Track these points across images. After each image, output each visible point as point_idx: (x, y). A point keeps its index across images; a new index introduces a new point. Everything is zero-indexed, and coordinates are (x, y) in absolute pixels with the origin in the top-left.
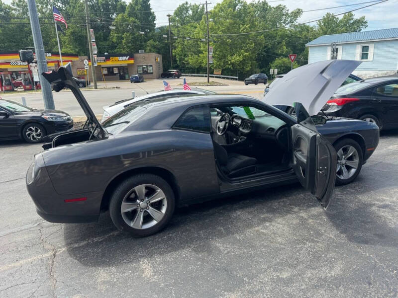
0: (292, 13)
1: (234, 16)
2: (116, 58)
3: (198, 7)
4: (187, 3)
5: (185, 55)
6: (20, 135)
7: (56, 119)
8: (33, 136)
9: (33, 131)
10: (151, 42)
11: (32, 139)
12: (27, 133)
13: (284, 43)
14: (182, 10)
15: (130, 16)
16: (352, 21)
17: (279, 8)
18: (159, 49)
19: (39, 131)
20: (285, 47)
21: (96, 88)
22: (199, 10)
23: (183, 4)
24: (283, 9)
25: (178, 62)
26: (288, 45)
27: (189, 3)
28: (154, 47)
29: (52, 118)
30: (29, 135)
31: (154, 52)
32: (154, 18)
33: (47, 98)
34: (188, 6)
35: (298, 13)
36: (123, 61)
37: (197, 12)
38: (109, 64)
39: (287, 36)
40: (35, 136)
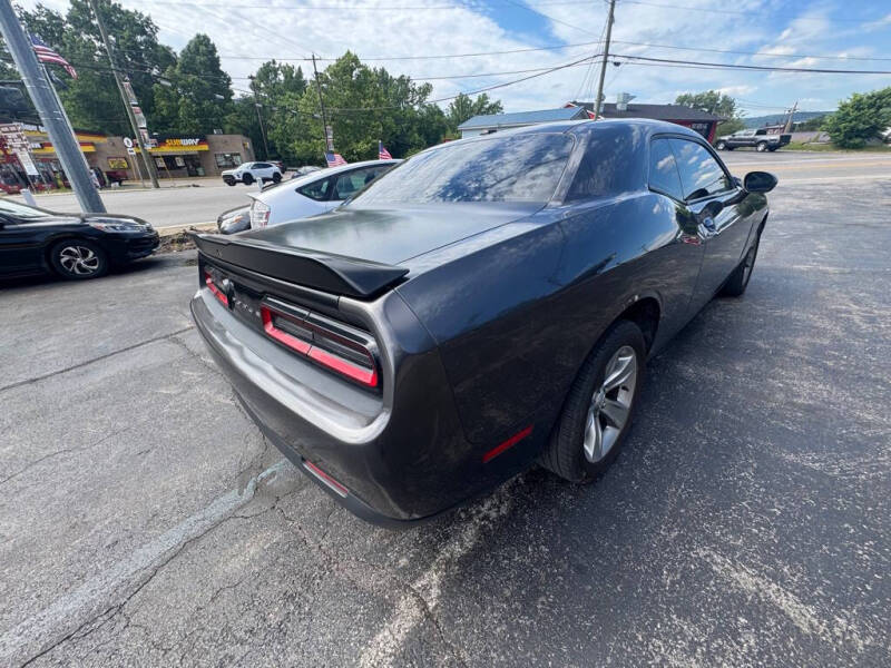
0: (420, 89)
2: (176, 141)
3: (291, 69)
4: (274, 62)
5: (289, 141)
6: (45, 265)
7: (122, 228)
8: (79, 266)
9: (76, 256)
10: (231, 117)
11: (78, 272)
12: (63, 261)
13: (415, 128)
14: (268, 71)
16: (487, 106)
17: (403, 81)
18: (245, 129)
19: (91, 254)
20: (416, 135)
21: (157, 186)
22: (294, 75)
23: (269, 64)
24: (408, 80)
25: (279, 150)
26: (420, 131)
27: (278, 62)
28: (238, 125)
29: (114, 227)
30: (69, 263)
31: (238, 133)
32: (228, 81)
33: (85, 192)
34: (277, 66)
35: (427, 90)
36: (190, 146)
37: (292, 77)
39: (417, 120)
40: (85, 266)
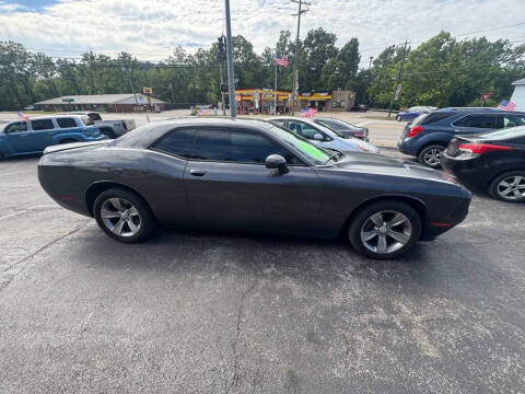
1: (437, 55)
2: (318, 94)
10: (351, 82)
14: (388, 52)
15: (339, 59)
28: (352, 86)
31: (350, 90)
32: (359, 61)
34: (395, 48)
36: (323, 96)
38: (313, 98)
